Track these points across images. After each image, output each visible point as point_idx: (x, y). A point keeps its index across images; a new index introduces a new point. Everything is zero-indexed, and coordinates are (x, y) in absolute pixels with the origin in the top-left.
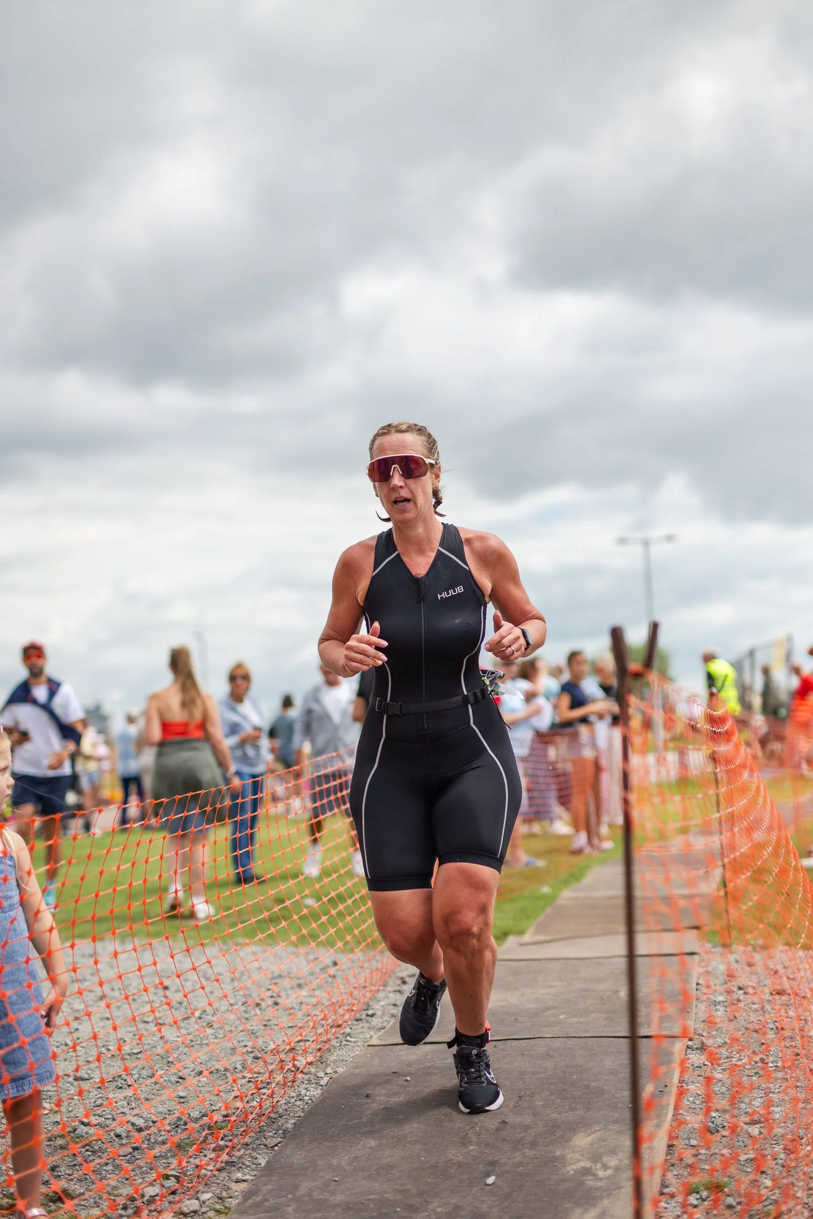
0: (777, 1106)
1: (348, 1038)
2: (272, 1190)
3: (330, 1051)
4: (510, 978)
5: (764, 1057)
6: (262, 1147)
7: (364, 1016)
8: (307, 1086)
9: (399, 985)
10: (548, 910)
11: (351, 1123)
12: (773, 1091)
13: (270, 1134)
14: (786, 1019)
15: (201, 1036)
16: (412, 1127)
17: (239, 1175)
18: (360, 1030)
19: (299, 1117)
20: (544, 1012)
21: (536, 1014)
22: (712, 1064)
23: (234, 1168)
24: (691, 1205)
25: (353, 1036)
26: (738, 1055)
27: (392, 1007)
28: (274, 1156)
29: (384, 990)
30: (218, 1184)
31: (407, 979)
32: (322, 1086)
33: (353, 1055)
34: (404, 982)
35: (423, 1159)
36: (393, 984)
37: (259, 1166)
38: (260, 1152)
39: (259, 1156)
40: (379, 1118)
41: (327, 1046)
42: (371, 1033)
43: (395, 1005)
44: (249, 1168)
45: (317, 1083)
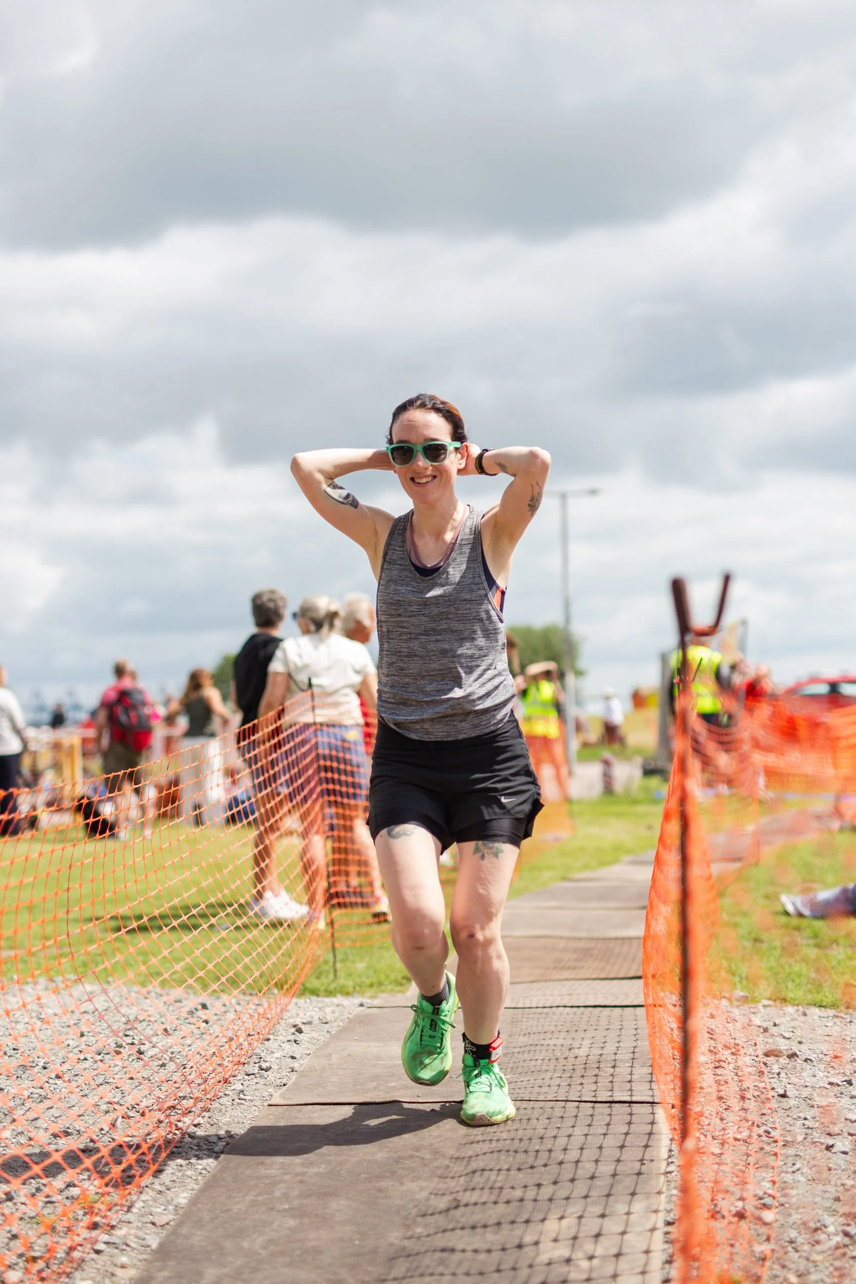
0: (792, 1188)
2: (170, 1278)
3: (220, 1111)
5: (770, 1130)
6: (151, 1225)
7: (256, 1070)
8: (197, 1153)
11: (261, 1198)
13: (159, 1210)
14: (788, 1086)
15: (52, 1089)
16: (339, 1204)
17: (124, 1259)
18: (254, 1087)
19: (193, 1190)
23: (116, 1251)
25: (247, 1093)
26: (736, 1127)
27: (290, 1060)
28: (168, 1236)
29: (276, 1040)
30: (98, 1269)
31: (303, 1027)
32: (216, 1153)
33: (251, 1116)
34: (300, 1031)
35: (357, 1242)
36: (284, 1032)
37: (149, 1249)
38: (148, 1232)
39: (147, 1237)
40: (296, 1193)
41: (215, 1105)
42: (269, 1090)
43: (293, 1058)
44: (135, 1251)
45: (209, 1149)
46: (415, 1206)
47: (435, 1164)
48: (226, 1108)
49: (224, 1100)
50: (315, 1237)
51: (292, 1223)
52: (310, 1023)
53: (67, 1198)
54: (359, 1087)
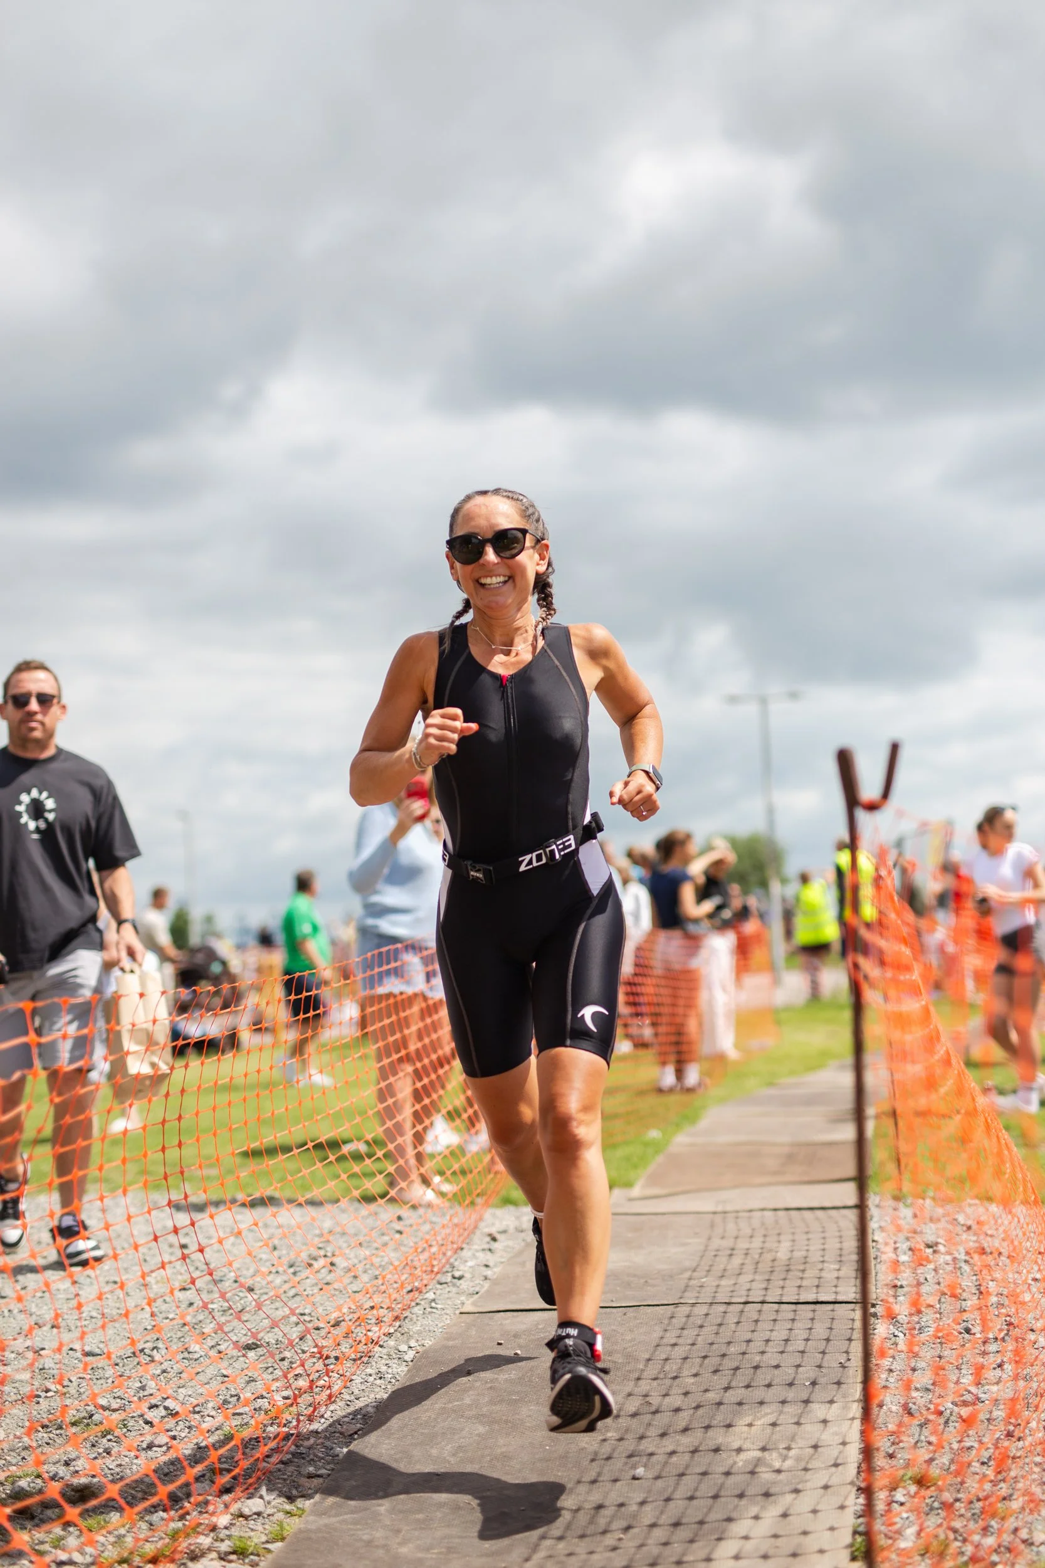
1: (433, 1305)
2: (357, 1487)
3: (411, 1320)
4: (630, 1235)
5: (970, 1326)
6: (338, 1434)
7: (449, 1278)
8: (387, 1362)
9: (488, 1243)
10: (660, 1159)
11: (451, 1405)
13: (347, 1420)
14: (991, 1283)
16: (529, 1410)
17: (311, 1469)
18: (447, 1296)
19: (382, 1399)
20: (681, 1274)
21: (671, 1276)
23: (304, 1461)
24: (896, 1502)
25: (439, 1302)
27: (483, 1268)
29: (470, 1249)
30: (285, 1480)
31: (498, 1236)
32: (406, 1361)
33: (442, 1324)
34: (494, 1239)
36: (479, 1241)
37: (336, 1458)
38: (336, 1441)
39: (334, 1446)
40: (487, 1399)
41: (406, 1314)
42: (461, 1299)
43: (487, 1266)
44: (323, 1461)
45: (399, 1359)
48: (417, 1316)
49: (416, 1310)
51: (481, 1429)
52: (504, 1232)
53: (254, 1409)
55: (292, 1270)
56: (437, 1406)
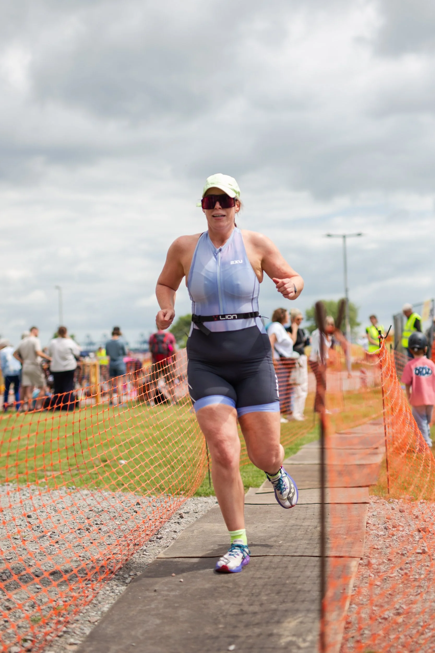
1: (145, 553)
3: (133, 561)
5: (408, 572)
6: (88, 622)
7: (155, 539)
8: (117, 583)
11: (144, 608)
12: (412, 594)
15: (51, 549)
17: (72, 640)
18: (152, 548)
19: (112, 603)
20: (270, 539)
22: (375, 576)
23: (68, 636)
25: (148, 552)
26: (391, 570)
27: (173, 533)
28: (95, 628)
29: (169, 522)
30: (58, 646)
31: (184, 515)
32: (127, 583)
33: (148, 564)
34: (182, 517)
35: (189, 632)
37: (85, 635)
38: (86, 626)
39: (85, 628)
40: (163, 605)
41: (131, 557)
42: (159, 550)
43: (175, 532)
44: (78, 636)
45: (124, 582)
46: (221, 613)
47: (235, 591)
48: (136, 559)
49: (135, 555)
50: (168, 630)
51: (158, 621)
52: (188, 513)
53: (48, 607)
54: (204, 548)
55: (79, 531)
56: (138, 608)
